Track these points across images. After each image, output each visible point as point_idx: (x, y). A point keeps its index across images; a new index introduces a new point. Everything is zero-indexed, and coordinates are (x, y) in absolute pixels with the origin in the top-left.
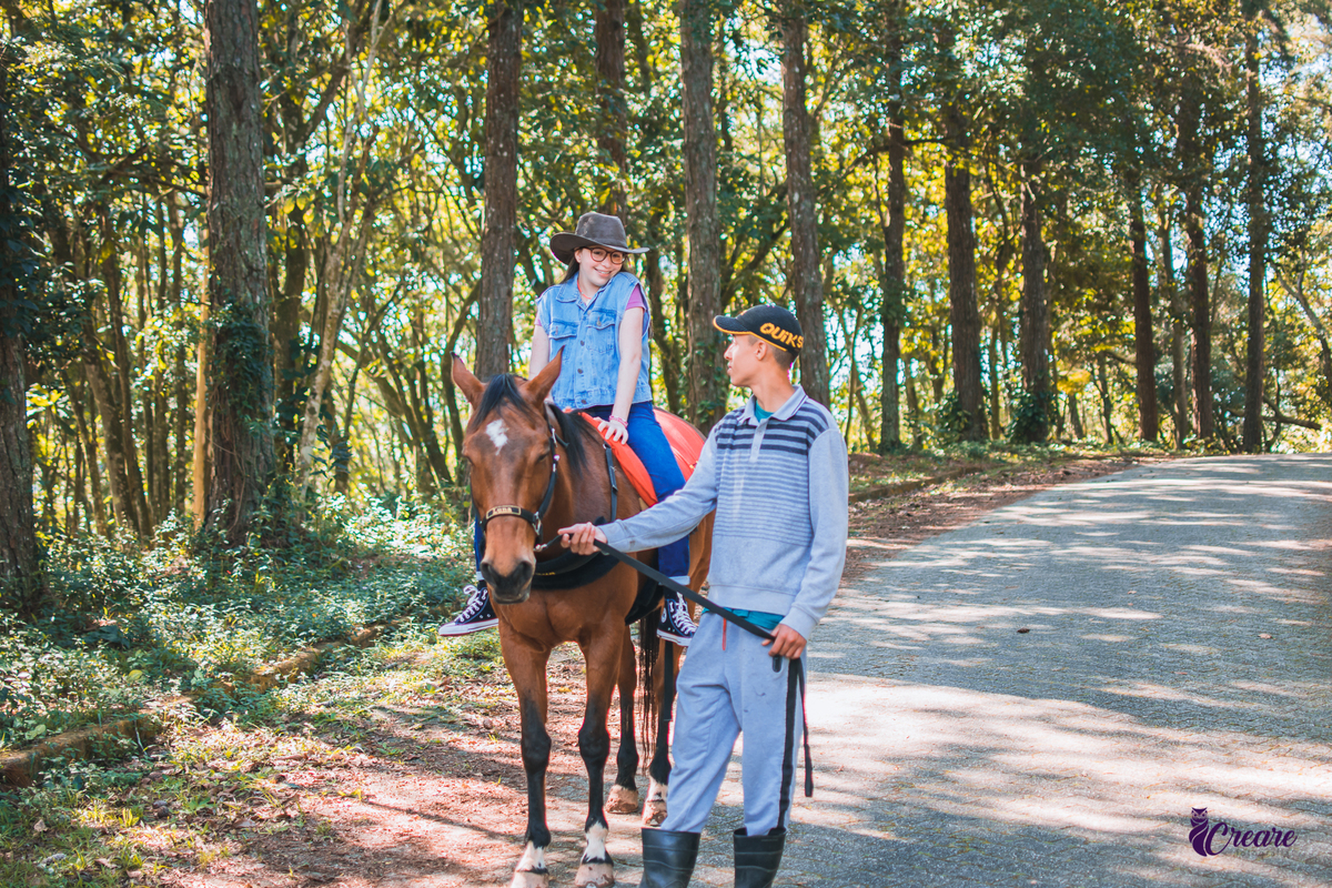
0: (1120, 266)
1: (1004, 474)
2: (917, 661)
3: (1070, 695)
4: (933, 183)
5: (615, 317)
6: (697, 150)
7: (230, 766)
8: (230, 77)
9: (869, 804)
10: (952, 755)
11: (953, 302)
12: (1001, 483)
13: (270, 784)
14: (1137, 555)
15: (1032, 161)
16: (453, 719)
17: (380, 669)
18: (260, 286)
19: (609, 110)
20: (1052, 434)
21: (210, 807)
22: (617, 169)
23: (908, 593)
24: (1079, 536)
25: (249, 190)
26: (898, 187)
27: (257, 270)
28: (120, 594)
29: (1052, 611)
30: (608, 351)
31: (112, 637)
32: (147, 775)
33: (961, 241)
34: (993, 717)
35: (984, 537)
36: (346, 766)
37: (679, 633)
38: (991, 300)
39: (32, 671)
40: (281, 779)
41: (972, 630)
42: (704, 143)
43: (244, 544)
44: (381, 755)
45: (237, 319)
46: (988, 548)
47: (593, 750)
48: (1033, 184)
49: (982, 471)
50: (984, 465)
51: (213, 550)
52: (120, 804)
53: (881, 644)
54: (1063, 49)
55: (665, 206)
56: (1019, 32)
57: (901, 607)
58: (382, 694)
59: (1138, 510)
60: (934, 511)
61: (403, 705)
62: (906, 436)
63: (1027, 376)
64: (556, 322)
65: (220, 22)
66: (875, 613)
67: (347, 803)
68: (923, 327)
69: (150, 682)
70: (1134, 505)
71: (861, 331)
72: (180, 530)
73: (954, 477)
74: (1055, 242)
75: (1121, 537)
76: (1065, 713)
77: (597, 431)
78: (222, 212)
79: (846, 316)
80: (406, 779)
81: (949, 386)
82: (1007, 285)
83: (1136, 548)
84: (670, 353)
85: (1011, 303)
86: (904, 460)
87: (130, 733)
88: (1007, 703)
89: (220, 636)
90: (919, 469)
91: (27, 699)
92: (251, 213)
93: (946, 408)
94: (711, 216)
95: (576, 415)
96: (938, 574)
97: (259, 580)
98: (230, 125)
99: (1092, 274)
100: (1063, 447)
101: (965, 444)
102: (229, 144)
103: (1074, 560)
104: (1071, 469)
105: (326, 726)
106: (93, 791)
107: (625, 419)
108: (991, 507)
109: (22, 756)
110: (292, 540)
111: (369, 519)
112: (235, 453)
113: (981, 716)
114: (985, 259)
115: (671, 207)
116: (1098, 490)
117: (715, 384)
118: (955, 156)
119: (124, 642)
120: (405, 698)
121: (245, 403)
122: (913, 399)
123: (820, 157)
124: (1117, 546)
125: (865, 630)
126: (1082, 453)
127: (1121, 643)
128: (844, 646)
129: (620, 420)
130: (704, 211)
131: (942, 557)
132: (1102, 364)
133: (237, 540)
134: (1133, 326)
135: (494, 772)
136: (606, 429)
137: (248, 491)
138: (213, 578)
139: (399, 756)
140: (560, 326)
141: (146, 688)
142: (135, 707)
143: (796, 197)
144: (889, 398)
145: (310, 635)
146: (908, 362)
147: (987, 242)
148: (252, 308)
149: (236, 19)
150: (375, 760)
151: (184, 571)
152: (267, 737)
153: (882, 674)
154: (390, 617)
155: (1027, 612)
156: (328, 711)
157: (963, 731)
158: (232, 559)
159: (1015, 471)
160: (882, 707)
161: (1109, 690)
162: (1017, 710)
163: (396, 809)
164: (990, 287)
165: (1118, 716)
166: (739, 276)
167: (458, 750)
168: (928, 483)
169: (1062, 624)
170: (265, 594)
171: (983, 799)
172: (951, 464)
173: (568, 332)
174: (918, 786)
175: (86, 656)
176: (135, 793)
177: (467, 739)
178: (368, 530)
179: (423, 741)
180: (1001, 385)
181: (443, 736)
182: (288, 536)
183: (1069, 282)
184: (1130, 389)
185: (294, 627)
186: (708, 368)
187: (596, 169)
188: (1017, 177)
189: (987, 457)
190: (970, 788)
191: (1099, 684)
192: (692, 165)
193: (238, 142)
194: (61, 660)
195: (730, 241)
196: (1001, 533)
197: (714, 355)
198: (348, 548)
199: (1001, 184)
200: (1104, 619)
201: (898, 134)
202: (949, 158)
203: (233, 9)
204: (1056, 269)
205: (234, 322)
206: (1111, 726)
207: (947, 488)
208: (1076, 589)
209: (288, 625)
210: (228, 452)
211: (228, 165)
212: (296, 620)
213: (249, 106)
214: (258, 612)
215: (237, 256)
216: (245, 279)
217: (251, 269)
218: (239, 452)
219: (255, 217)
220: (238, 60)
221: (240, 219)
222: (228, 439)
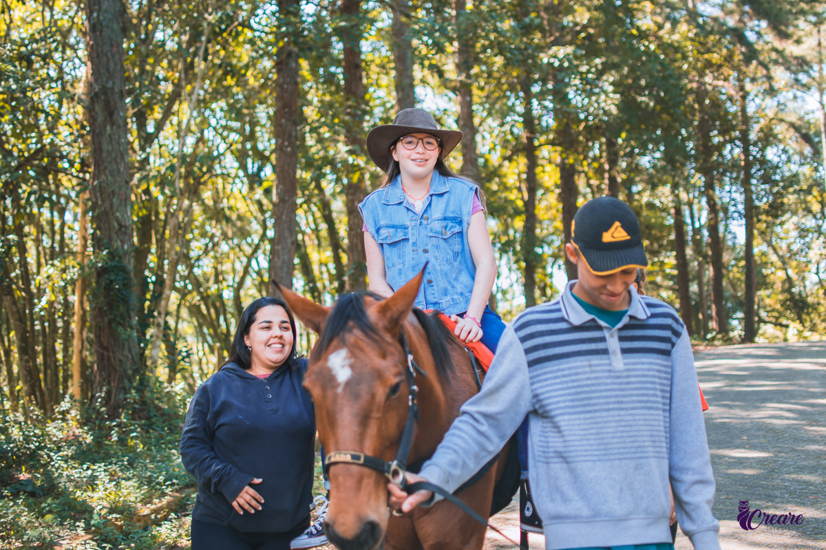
5: (460, 223)
8: (105, 94)
14: (732, 411)
18: (127, 237)
25: (119, 171)
27: (125, 227)
28: (33, 455)
30: (455, 258)
31: (29, 488)
33: (570, 210)
43: (119, 417)
45: (111, 261)
51: (97, 423)
54: (643, 82)
56: (613, 72)
59: (716, 381)
65: (98, 56)
69: (61, 524)
72: (74, 408)
78: (100, 187)
89: (108, 486)
92: (120, 187)
97: (131, 443)
98: (105, 127)
102: (105, 140)
107: (479, 320)
110: (151, 414)
112: (111, 354)
118: (567, 155)
119: (38, 492)
121: (118, 319)
124: (717, 405)
129: (474, 319)
133: (113, 415)
137: (120, 380)
138: (98, 442)
141: (57, 529)
145: (173, 484)
148: (121, 253)
149: (109, 55)
151: (76, 437)
158: (111, 429)
170: (136, 453)
173: (400, 236)
175: (11, 504)
182: (149, 411)
185: (161, 479)
187: (350, 159)
193: (111, 139)
201: (530, 141)
202: (563, 156)
203: (107, 48)
205: (110, 263)
209: (157, 478)
210: (106, 353)
211: (104, 155)
212: (164, 473)
213: (118, 113)
214: (133, 468)
215: (111, 217)
216: (117, 233)
217: (121, 226)
218: (114, 353)
219: (123, 189)
220: (111, 83)
221: (113, 192)
222: (106, 344)
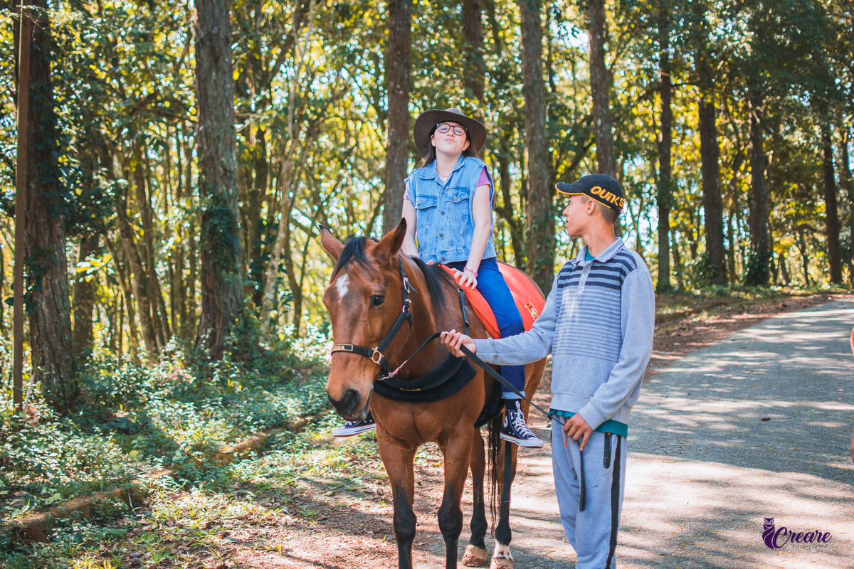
0: (814, 168)
1: (742, 307)
2: (691, 442)
3: (804, 469)
4: (690, 113)
5: (468, 193)
6: (532, 91)
7: (192, 524)
8: (211, 40)
9: (660, 559)
10: (721, 517)
11: (705, 192)
12: (740, 313)
13: (217, 540)
14: (840, 363)
15: (756, 98)
16: (356, 487)
17: (308, 448)
18: (232, 182)
19: (472, 62)
20: (771, 280)
21: (170, 558)
22: (477, 102)
23: (681, 391)
24: (798, 350)
25: (224, 117)
26: (667, 116)
27: (230, 172)
28: (133, 395)
29: (785, 404)
30: (463, 219)
31: (123, 426)
32: (130, 531)
33: (709, 151)
34: (750, 486)
35: (732, 351)
36: (275, 525)
37: (518, 435)
38: (729, 190)
39: (61, 451)
40: (225, 535)
41: (729, 419)
42: (537, 86)
43: (221, 359)
44: (301, 516)
45: (216, 205)
46: (735, 358)
47: (449, 525)
48: (758, 112)
49: (726, 305)
50: (728, 301)
51: (200, 363)
52: (106, 555)
53: (664, 429)
54: (778, 19)
55: (511, 130)
56: (748, 9)
57: (677, 401)
58: (309, 467)
59: (837, 331)
60: (696, 332)
61: (321, 476)
62: (673, 281)
63: (754, 241)
64: (421, 196)
65: (203, 3)
66: (658, 406)
67: (271, 556)
68: (684, 209)
69: (143, 460)
70: (834, 327)
71: (642, 213)
72: (179, 350)
73: (708, 309)
74: (772, 152)
75: (828, 350)
76: (803, 483)
77: (453, 279)
78: (205, 132)
79: (632, 203)
80: (317, 536)
81: (702, 248)
82: (740, 181)
83: (839, 358)
84: (516, 227)
85: (742, 192)
86: (674, 297)
87: (124, 497)
88: (759, 475)
89: (197, 425)
90: (684, 304)
91: (54, 472)
92: (225, 133)
93: (700, 263)
94: (542, 134)
95: (437, 267)
96: (701, 378)
97: (231, 384)
98: (211, 72)
99: (797, 173)
100: (780, 288)
101: (714, 287)
102: (210, 86)
103: (797, 366)
104: (787, 303)
105: (263, 493)
106: (89, 544)
107: (476, 271)
108: (735, 330)
109: (40, 517)
110: (254, 356)
111: (310, 341)
112: (216, 297)
113: (741, 486)
114: (725, 164)
115: (515, 130)
116: (808, 317)
117: (546, 247)
118: (705, 94)
119: (131, 429)
120: (323, 471)
121: (222, 262)
122: (677, 257)
123: (614, 96)
124: (825, 356)
125: (652, 418)
126: (792, 292)
127: (837, 429)
128: (638, 431)
129: (471, 271)
130: (538, 131)
131: (704, 365)
132: (801, 233)
133: (216, 356)
134: (824, 208)
135: (382, 530)
136: (460, 277)
137: (225, 322)
138: (199, 383)
139: (314, 517)
140: (424, 199)
141: (139, 464)
142: (130, 478)
143: (599, 122)
144: (662, 258)
145: (260, 424)
146: (673, 233)
147: (726, 153)
148: (226, 197)
149: (215, 1)
150: (296, 520)
151: (180, 377)
152: (222, 501)
153: (666, 453)
154: (318, 411)
155: (767, 405)
156: (267, 481)
157: (728, 497)
158: (213, 370)
159: (749, 304)
160: (666, 478)
161: (833, 465)
162: (767, 481)
163: (306, 561)
164: (728, 182)
165: (842, 486)
166: (562, 175)
167: (357, 512)
168: (690, 313)
169: (793, 414)
170: (234, 393)
171: (748, 555)
172: (706, 300)
173: (430, 204)
174: (698, 544)
175: (101, 440)
176: (118, 547)
177: (364, 503)
178: (310, 348)
179: (333, 505)
180: (736, 248)
181: (347, 501)
182: (252, 353)
183: (780, 180)
184: (822, 249)
185: (249, 419)
186: (541, 237)
187: (463, 102)
188: (746, 108)
189: (729, 296)
190: (737, 546)
191: (825, 460)
192: (528, 100)
193: (216, 85)
194: (82, 444)
195: (555, 153)
196: (743, 347)
197: (545, 229)
198: (293, 361)
199: (735, 114)
200: (822, 410)
201: (666, 79)
202: (701, 95)
204: (773, 169)
205: (214, 207)
206: (838, 493)
207: (704, 316)
208: (800, 388)
209: (245, 417)
210: (211, 296)
211: (209, 101)
212: (252, 413)
213: (224, 60)
214: (226, 407)
215: (217, 162)
216: (222, 178)
217: (226, 171)
218: (219, 296)
219: (228, 135)
220: (216, 29)
221: (218, 137)
222: (210, 287)
